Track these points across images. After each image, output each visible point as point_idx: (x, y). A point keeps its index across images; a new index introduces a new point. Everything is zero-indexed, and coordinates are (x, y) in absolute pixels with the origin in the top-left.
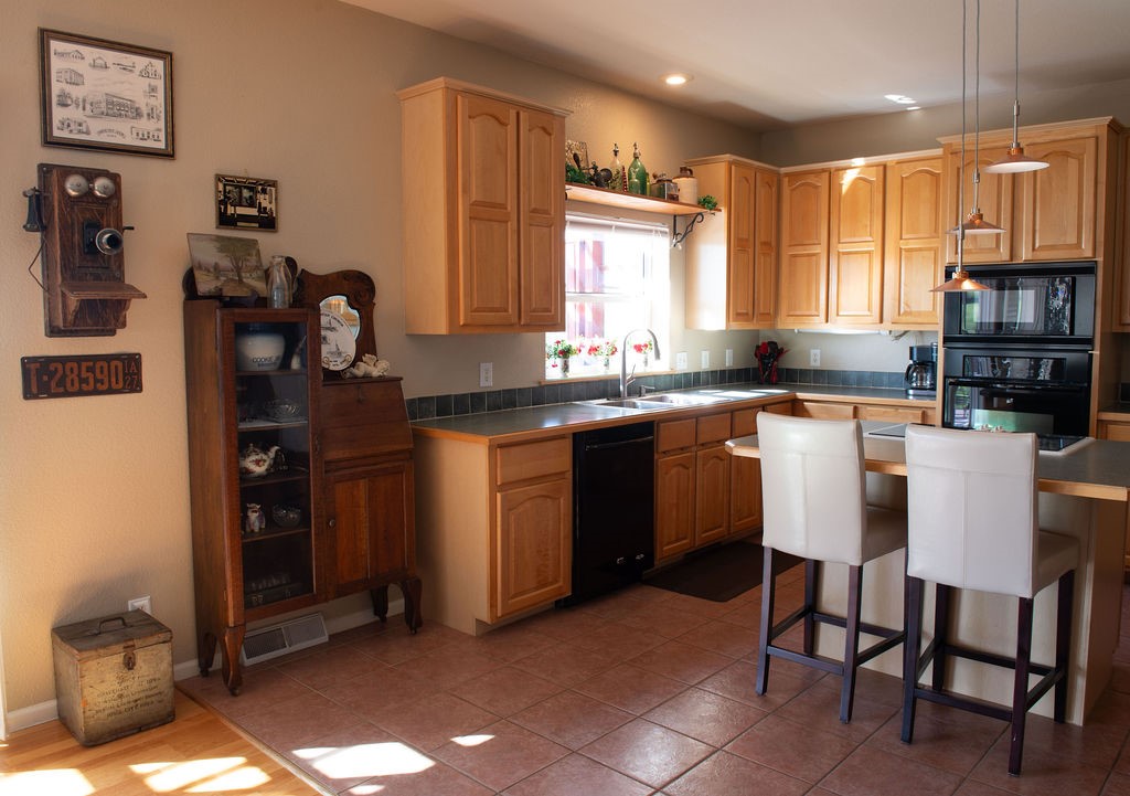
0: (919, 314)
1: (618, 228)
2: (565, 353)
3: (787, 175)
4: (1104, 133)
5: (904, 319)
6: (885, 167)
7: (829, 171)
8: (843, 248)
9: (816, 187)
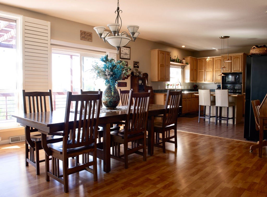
0: (218, 80)
1: (175, 67)
2: (168, 85)
3: (198, 59)
4: (243, 55)
5: (216, 81)
6: (213, 58)
7: (205, 59)
8: (207, 70)
9: (203, 61)
